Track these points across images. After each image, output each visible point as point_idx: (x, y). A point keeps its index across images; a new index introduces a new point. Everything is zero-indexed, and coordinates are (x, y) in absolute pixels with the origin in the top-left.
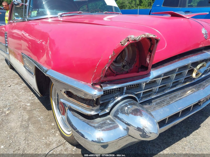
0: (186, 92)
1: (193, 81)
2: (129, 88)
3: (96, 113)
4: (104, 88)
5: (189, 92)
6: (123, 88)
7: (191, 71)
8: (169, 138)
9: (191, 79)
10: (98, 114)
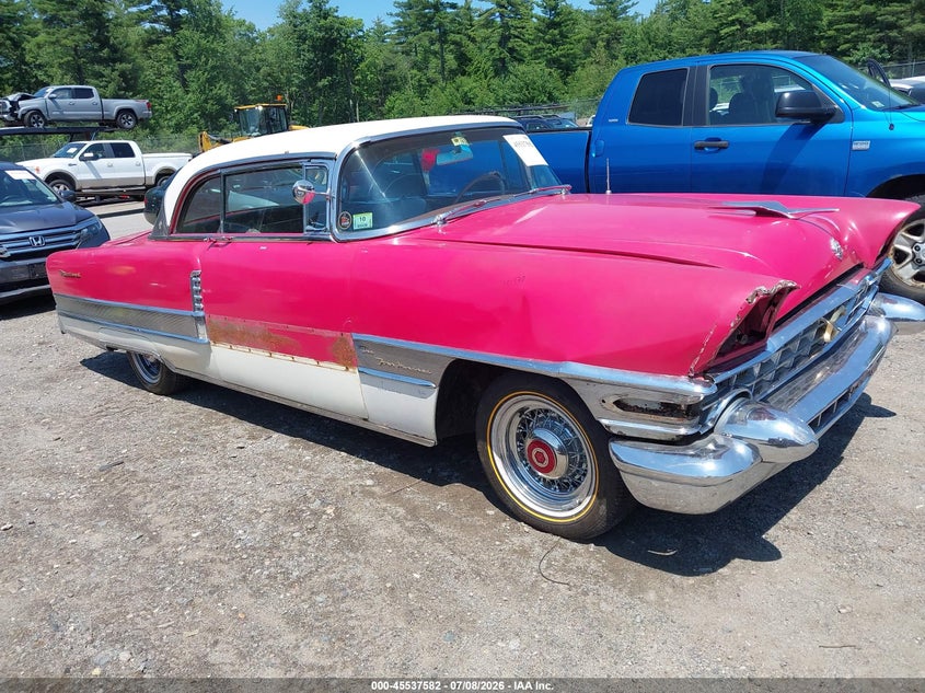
0: (814, 375)
1: (824, 351)
2: (741, 375)
3: (696, 431)
4: (717, 380)
5: (819, 375)
6: (729, 379)
7: (822, 330)
8: (787, 490)
9: (821, 344)
10: (698, 432)
